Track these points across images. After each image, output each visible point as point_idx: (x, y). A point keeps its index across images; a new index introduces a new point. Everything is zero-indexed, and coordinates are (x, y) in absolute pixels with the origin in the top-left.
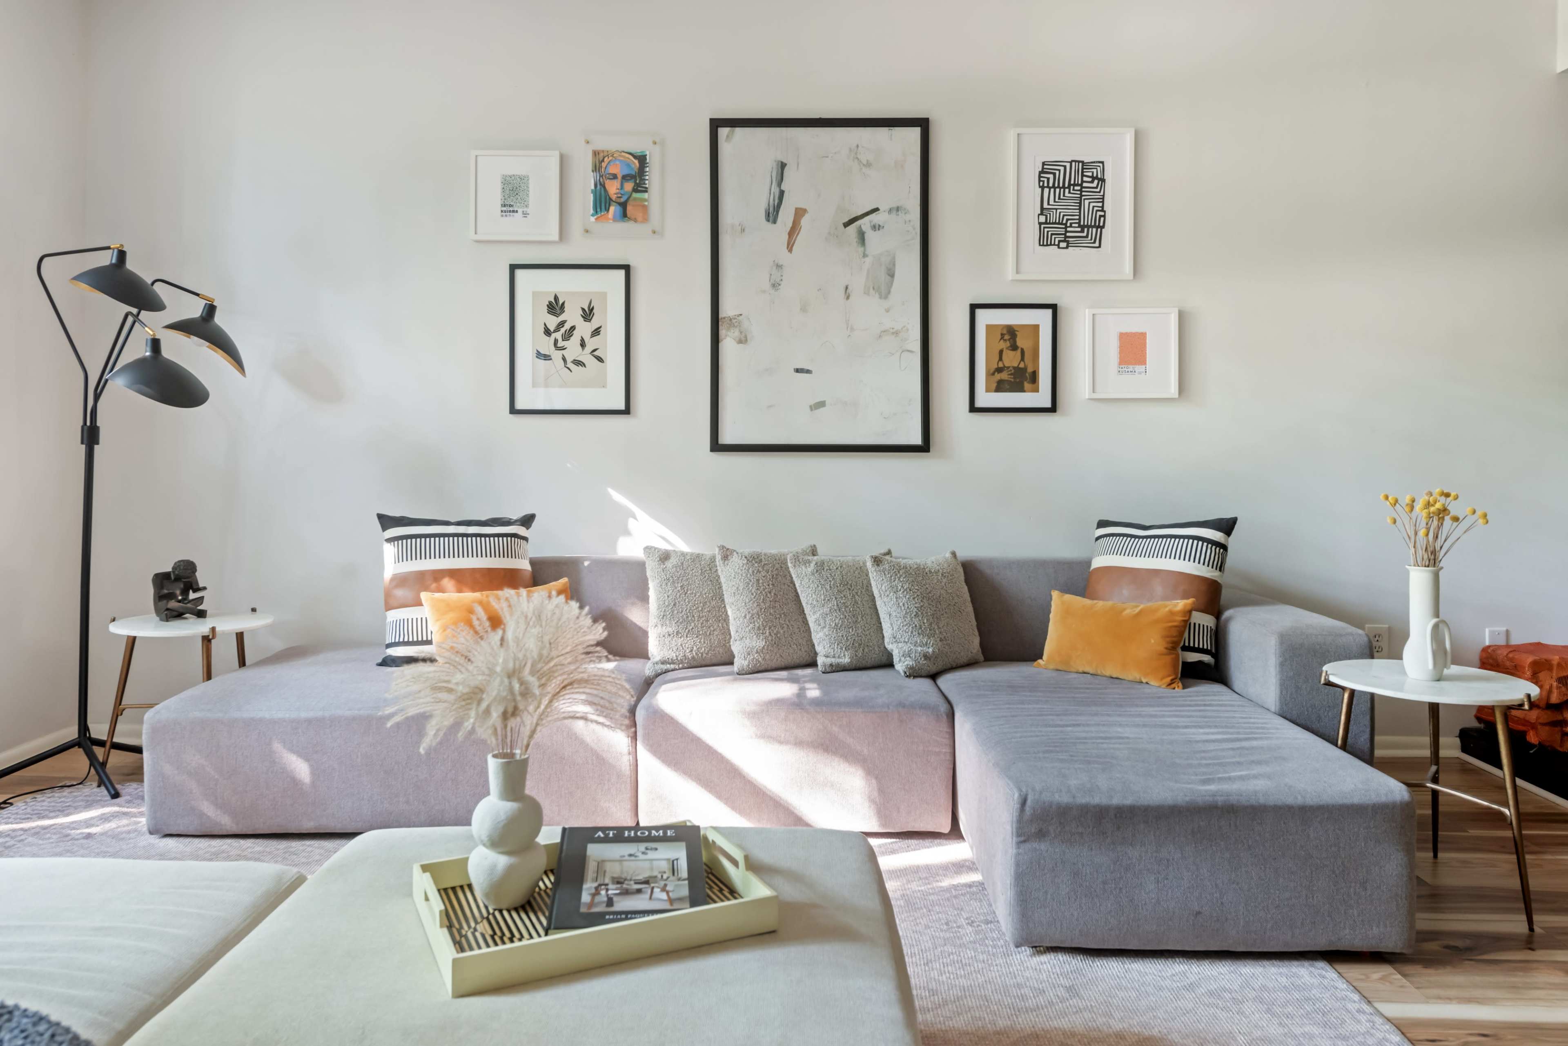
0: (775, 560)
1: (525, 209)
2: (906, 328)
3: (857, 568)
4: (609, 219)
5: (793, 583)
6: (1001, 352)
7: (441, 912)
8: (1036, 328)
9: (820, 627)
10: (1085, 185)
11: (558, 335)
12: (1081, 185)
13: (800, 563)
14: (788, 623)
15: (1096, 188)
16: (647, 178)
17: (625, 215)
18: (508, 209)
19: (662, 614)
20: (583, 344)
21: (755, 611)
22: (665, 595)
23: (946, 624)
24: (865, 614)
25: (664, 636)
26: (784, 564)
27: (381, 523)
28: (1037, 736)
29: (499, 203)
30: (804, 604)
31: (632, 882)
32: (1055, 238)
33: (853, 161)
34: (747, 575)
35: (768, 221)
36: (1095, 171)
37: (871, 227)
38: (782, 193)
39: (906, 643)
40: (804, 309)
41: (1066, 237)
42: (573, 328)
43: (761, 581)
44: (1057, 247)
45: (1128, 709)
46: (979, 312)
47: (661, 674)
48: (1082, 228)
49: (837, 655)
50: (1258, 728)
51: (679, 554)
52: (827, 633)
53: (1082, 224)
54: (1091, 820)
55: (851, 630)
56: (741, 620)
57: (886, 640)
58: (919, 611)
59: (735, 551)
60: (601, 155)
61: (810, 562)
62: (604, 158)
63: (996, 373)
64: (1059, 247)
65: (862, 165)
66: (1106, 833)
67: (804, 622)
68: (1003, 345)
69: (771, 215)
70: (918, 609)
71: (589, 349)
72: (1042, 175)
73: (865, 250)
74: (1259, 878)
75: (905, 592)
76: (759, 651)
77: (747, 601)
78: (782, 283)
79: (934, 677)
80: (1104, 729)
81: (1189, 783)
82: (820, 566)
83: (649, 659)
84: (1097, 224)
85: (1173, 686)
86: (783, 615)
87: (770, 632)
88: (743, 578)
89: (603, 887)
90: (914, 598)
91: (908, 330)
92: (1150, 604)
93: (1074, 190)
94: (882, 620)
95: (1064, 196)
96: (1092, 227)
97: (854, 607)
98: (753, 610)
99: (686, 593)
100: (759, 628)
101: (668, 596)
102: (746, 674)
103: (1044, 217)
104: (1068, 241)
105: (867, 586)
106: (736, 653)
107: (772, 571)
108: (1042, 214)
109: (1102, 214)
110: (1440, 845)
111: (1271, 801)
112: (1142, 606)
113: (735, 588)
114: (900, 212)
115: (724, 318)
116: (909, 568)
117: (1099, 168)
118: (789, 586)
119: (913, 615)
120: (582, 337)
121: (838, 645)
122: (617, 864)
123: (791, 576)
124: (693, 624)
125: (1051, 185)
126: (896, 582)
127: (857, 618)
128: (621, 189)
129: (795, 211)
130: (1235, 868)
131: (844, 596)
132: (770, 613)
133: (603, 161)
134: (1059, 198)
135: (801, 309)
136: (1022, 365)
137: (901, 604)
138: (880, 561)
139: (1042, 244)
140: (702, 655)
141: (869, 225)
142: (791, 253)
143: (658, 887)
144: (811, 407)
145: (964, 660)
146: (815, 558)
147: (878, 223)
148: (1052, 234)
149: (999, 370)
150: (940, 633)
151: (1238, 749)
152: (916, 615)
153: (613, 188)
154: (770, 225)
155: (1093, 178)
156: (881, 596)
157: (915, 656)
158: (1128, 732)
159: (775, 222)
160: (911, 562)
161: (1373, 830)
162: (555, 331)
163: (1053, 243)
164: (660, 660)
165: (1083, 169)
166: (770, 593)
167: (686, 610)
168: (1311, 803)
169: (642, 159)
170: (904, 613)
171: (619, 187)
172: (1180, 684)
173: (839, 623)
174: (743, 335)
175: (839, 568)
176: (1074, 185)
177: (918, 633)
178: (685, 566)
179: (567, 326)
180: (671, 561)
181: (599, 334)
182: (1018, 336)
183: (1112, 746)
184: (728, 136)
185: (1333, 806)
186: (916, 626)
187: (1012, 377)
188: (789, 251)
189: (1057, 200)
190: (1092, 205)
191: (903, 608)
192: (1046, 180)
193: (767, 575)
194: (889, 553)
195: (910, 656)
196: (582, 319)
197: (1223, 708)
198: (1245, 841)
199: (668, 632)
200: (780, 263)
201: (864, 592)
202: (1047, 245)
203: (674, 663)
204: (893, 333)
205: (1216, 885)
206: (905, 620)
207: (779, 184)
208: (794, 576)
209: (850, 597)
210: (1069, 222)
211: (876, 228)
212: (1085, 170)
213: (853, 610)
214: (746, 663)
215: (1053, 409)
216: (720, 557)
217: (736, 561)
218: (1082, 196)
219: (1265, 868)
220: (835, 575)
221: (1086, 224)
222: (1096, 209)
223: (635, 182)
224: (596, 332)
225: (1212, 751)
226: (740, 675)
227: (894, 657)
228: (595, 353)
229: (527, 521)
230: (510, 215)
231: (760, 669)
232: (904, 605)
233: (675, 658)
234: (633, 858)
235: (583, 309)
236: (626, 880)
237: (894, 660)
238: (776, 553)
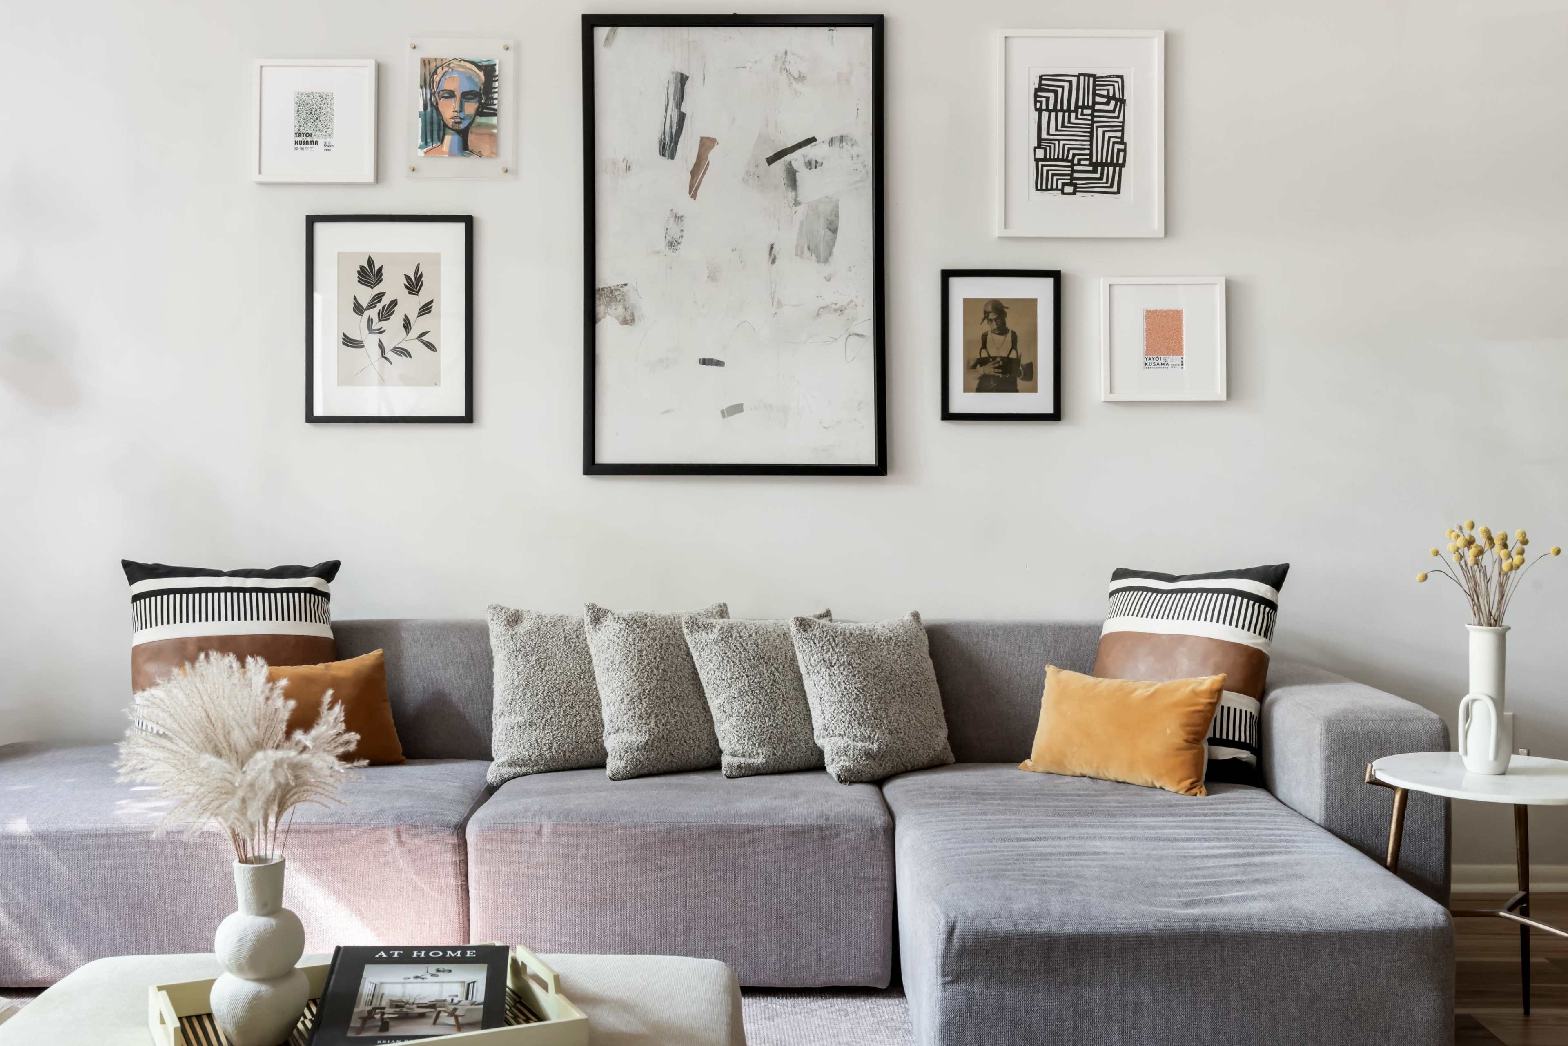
0: (666, 623)
1: (328, 140)
2: (853, 303)
3: (779, 635)
4: (444, 153)
5: (689, 654)
6: (984, 338)
7: (175, 1029)
8: (1033, 303)
9: (725, 715)
10: (1097, 107)
11: (373, 313)
12: (1092, 108)
13: (699, 628)
14: (681, 709)
15: (1113, 111)
16: (496, 96)
17: (465, 148)
18: (304, 139)
19: (510, 698)
20: (407, 326)
21: (636, 693)
22: (514, 671)
23: (898, 711)
24: (787, 697)
25: (512, 728)
26: (678, 629)
27: (126, 573)
28: (988, 852)
29: (292, 131)
30: (704, 685)
31: (415, 1006)
32: (1057, 180)
33: (781, 72)
34: (626, 644)
35: (663, 155)
36: (1111, 88)
37: (805, 163)
38: (682, 117)
39: (843, 736)
40: (712, 277)
41: (1073, 179)
42: (394, 303)
43: (644, 653)
44: (1060, 192)
45: (1121, 820)
46: (954, 282)
47: (508, 780)
48: (1095, 165)
49: (747, 754)
50: (1280, 841)
51: (534, 616)
52: (734, 724)
53: (1094, 160)
54: (1038, 953)
55: (767, 719)
56: (617, 705)
57: (816, 733)
58: (861, 693)
59: (609, 611)
60: (433, 65)
61: (712, 626)
62: (437, 68)
63: (978, 366)
64: (1063, 193)
65: (792, 79)
66: (1057, 970)
67: (704, 709)
68: (987, 327)
69: (667, 147)
70: (858, 691)
71: (415, 331)
72: (1039, 94)
73: (796, 196)
74: (1252, 1026)
75: (842, 667)
76: (640, 747)
77: (625, 679)
78: (682, 240)
79: (879, 782)
80: (1076, 842)
81: (1167, 906)
82: (727, 634)
83: (492, 760)
84: (1115, 162)
85: (1194, 791)
86: (674, 699)
87: (656, 722)
88: (620, 648)
89: (378, 1011)
90: (854, 676)
91: (856, 306)
92: (1168, 682)
93: (1082, 114)
94: (811, 706)
95: (1069, 122)
96: (1108, 165)
97: (772, 688)
98: (632, 692)
99: (543, 669)
100: (641, 717)
101: (518, 673)
102: (623, 779)
103: (1043, 150)
104: (1076, 184)
105: (792, 660)
106: (609, 750)
107: (660, 639)
108: (1039, 146)
109: (1122, 147)
110: (1532, 1000)
111: (1269, 926)
112: (1159, 685)
113: (609, 662)
114: (844, 144)
115: (603, 289)
116: (848, 635)
117: (1116, 85)
118: (684, 659)
119: (851, 699)
120: (406, 316)
121: (749, 739)
122: (400, 986)
123: (686, 646)
124: (552, 712)
125: (1051, 107)
126: (830, 653)
127: (777, 703)
128: (461, 111)
129: (701, 141)
130: (1222, 1014)
131: (759, 673)
132: (657, 696)
133: (435, 72)
134: (1063, 126)
135: (709, 277)
136: (1013, 355)
137: (836, 684)
138: (808, 624)
139: (1039, 188)
140: (565, 755)
141: (802, 161)
142: (695, 199)
143: (445, 1011)
144: (723, 412)
145: (924, 760)
146: (722, 620)
147: (814, 159)
148: (1053, 175)
149: (982, 362)
150: (890, 722)
151: (1243, 865)
152: (857, 699)
153: (448, 110)
154: (665, 161)
155: (1109, 98)
156: (808, 673)
157: (854, 755)
158: (1108, 846)
159: (672, 156)
160: (852, 626)
161: (1398, 964)
162: (368, 308)
163: (1054, 187)
164: (507, 761)
165: (1095, 85)
166: (657, 668)
167: (543, 693)
168: (1319, 929)
169: (489, 71)
170: (840, 695)
171: (457, 109)
172: (1204, 789)
173: (750, 710)
174: (629, 312)
175: (754, 635)
176: (1084, 107)
177: (859, 723)
178: (542, 632)
179: (386, 301)
180: (523, 625)
181: (430, 312)
182: (1008, 315)
183: (1081, 863)
184: (607, 39)
185: (1346, 933)
186: (855, 713)
187: (1000, 371)
188: (692, 197)
189: (1059, 128)
190: (1107, 135)
191: (838, 689)
192: (1044, 100)
193: (654, 644)
194: (828, 614)
195: (846, 755)
196: (406, 291)
197: (1248, 818)
198: (1235, 979)
199: (518, 722)
200: (679, 214)
201: (787, 668)
202: (1047, 190)
203: (525, 765)
204: (836, 310)
205: (1197, 1035)
206: (841, 706)
207: (679, 105)
208: (690, 645)
209: (766, 675)
210: (1076, 158)
211: (811, 165)
212: (1097, 88)
213: (770, 692)
214: (623, 763)
215: (1056, 416)
216: (589, 619)
217: (610, 628)
218: (1093, 122)
219: (1260, 1013)
220: (747, 644)
221: (1099, 160)
222: (1112, 140)
223: (480, 102)
224: (426, 309)
225: (1209, 867)
226: (614, 780)
227: (826, 756)
228: (425, 338)
229: (329, 571)
230: (307, 148)
231: (642, 772)
232: (839, 684)
233: (527, 758)
234: (419, 980)
235: (408, 278)
236: (407, 1003)
237: (826, 761)
238: (668, 614)
